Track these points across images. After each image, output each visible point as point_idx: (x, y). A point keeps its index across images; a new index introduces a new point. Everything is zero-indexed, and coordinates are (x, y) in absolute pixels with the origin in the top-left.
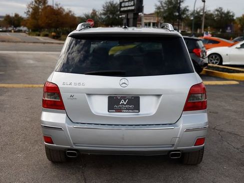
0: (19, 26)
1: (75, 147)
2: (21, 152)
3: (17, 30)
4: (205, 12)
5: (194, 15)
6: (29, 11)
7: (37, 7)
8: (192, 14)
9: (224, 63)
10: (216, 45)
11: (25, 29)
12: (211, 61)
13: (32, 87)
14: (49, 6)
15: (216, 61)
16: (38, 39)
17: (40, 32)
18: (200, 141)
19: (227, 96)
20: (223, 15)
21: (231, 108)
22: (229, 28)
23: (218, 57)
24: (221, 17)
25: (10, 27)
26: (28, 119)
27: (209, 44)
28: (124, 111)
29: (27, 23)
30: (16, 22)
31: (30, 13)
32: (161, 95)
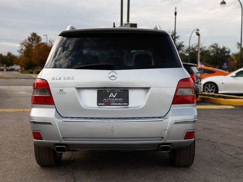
0: (12, 64)
1: (64, 142)
2: (10, 159)
3: (9, 68)
4: (201, 49)
5: (189, 52)
6: (22, 49)
7: (30, 45)
8: (188, 51)
9: (219, 92)
10: (211, 74)
11: (18, 67)
12: (207, 89)
13: (23, 111)
14: (42, 44)
15: (211, 90)
16: (31, 76)
17: (33, 70)
18: (189, 135)
19: (222, 117)
20: (219, 51)
21: (226, 126)
22: (225, 64)
23: (213, 86)
24: (217, 53)
25: (3, 66)
26: (17, 135)
27: (204, 74)
28: (113, 104)
29: (19, 61)
30: (9, 61)
31: (23, 52)
32: (150, 88)
